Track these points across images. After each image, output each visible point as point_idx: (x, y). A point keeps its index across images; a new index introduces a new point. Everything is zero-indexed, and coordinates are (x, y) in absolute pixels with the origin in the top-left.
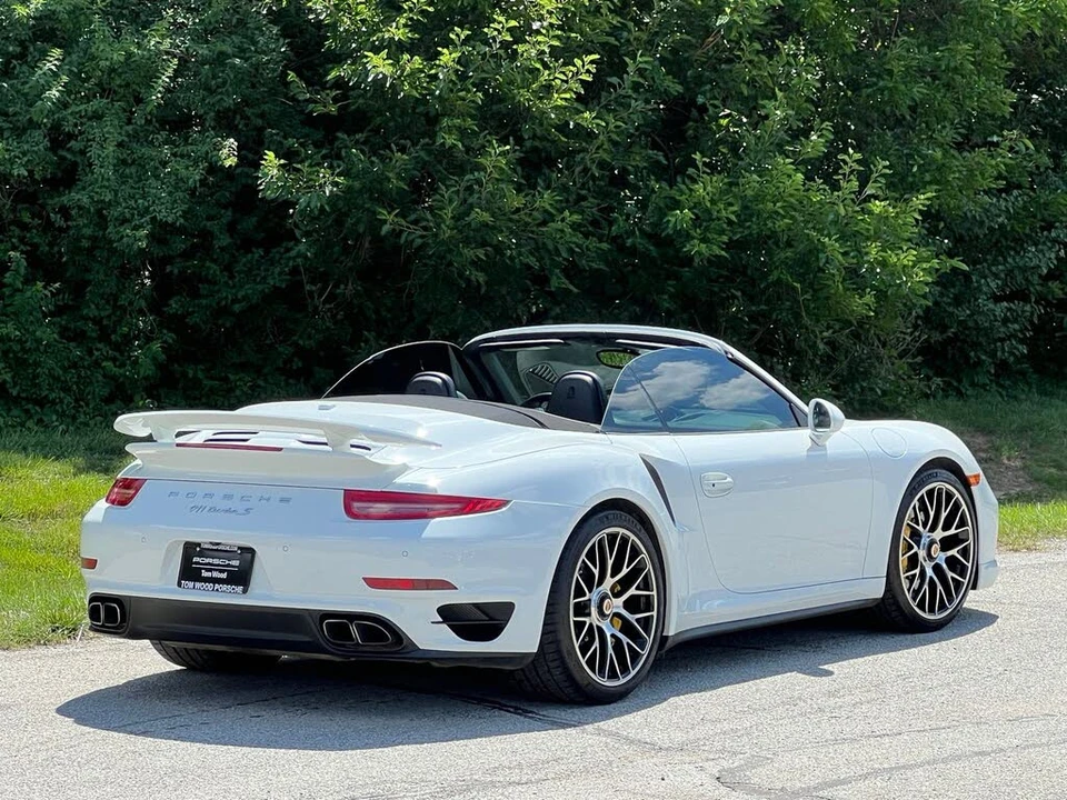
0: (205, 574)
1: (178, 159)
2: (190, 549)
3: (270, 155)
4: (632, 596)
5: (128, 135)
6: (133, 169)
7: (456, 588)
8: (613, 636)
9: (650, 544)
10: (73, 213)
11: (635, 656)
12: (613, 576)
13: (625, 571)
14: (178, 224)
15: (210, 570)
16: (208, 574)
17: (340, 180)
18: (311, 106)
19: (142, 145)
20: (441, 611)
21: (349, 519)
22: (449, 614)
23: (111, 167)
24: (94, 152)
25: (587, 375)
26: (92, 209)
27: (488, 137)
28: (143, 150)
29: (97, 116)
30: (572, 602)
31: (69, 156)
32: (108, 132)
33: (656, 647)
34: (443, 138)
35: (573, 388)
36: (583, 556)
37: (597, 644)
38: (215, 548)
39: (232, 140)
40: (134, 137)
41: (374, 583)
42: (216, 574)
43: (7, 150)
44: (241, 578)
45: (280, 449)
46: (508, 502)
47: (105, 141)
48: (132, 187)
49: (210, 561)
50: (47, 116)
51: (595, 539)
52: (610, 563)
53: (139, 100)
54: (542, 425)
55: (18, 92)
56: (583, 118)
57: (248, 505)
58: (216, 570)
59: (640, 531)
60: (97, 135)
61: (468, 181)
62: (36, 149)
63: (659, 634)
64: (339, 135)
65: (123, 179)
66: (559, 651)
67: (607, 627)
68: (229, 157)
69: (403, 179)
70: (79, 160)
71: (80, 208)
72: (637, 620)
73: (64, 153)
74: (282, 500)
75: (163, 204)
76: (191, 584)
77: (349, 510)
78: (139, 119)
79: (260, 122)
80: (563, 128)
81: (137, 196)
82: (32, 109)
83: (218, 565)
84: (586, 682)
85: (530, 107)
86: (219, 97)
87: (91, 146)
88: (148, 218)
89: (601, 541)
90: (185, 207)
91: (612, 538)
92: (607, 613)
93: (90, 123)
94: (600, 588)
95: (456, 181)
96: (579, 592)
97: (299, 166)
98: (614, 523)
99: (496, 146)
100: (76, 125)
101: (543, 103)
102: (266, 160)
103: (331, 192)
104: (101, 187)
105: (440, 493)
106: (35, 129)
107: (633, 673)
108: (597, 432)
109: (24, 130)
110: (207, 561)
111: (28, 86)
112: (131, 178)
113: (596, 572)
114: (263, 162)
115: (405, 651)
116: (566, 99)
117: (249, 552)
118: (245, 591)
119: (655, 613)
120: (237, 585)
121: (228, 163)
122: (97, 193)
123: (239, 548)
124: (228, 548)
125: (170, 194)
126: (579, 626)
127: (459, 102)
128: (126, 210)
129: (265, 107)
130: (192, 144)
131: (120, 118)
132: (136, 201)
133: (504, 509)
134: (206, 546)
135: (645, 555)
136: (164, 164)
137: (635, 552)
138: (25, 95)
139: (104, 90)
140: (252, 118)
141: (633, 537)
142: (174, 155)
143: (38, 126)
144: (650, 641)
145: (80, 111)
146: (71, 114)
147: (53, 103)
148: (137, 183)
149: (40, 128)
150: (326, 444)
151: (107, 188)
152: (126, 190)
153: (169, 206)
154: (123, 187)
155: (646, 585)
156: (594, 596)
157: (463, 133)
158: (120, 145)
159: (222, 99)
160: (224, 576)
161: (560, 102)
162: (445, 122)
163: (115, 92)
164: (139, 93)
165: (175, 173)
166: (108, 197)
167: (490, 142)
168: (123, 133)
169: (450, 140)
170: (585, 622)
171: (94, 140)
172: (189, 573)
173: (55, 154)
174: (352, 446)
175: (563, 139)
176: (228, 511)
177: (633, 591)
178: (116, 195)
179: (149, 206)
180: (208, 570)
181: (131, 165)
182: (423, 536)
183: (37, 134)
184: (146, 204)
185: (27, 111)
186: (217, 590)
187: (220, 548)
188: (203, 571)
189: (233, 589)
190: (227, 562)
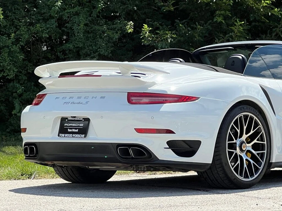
0: (69, 130)
1: (110, 30)
2: (64, 120)
3: (146, 26)
4: (255, 143)
5: (90, 22)
6: (91, 35)
7: (175, 133)
8: (246, 160)
9: (263, 122)
10: (67, 52)
11: (257, 170)
12: (246, 134)
13: (252, 132)
14: (109, 56)
15: (71, 129)
16: (71, 130)
17: (174, 36)
18: (163, 8)
19: (95, 25)
20: (169, 143)
21: (129, 104)
22: (172, 145)
23: (82, 33)
24: (75, 27)
25: (240, 57)
26: (74, 50)
27: (236, 19)
28: (95, 27)
29: (77, 14)
30: (227, 142)
31: (66, 30)
32: (82, 20)
33: (266, 166)
34: (217, 19)
35: (234, 61)
36: (232, 123)
37: (239, 162)
38: (73, 119)
39: (131, 22)
40: (92, 22)
41: (139, 131)
42: (74, 130)
43: (41, 27)
44: (84, 131)
45: (100, 76)
46: (199, 98)
47: (80, 23)
48: (91, 42)
49: (71, 125)
50: (57, 14)
51: (238, 116)
52: (245, 128)
53: (94, 7)
54: (217, 71)
55: (46, 5)
56: (275, 11)
57: (87, 100)
58: (74, 128)
59: (259, 115)
60: (77, 21)
61: (227, 37)
62: (52, 26)
63: (267, 161)
64: (176, 21)
65: (87, 38)
66: (221, 163)
67: (244, 155)
68: (130, 28)
69: (201, 36)
70: (70, 31)
71: (70, 50)
72: (258, 154)
73: (63, 29)
74: (101, 97)
75: (103, 48)
76: (63, 135)
77: (130, 101)
78: (94, 15)
79: (143, 16)
80: (266, 16)
81: (93, 45)
82: (51, 11)
83: (75, 126)
84: (233, 178)
85: (253, 7)
86: (127, 5)
87: (74, 25)
88: (97, 53)
89: (240, 118)
90: (112, 49)
91: (246, 117)
92: (244, 149)
93: (74, 17)
94: (241, 139)
95: (222, 37)
96: (231, 139)
97: (158, 32)
98: (246, 110)
99: (238, 22)
100: (68, 17)
101: (258, 5)
102: (144, 28)
103: (171, 41)
104: (78, 42)
105: (169, 93)
106: (52, 19)
107: (256, 176)
108: (242, 76)
109: (48, 20)
110: (70, 125)
111: (49, 2)
112: (91, 38)
113: (239, 131)
114: (143, 29)
115: (152, 160)
116: (267, 3)
117: (88, 120)
118: (85, 137)
119: (265, 151)
120: (82, 134)
121: (129, 31)
122: (76, 44)
123: (83, 119)
124: (79, 119)
125: (106, 44)
126: (231, 154)
127: (223, 5)
128: (88, 51)
129: (146, 10)
130: (115, 24)
131: (86, 15)
132: (92, 47)
133: (196, 101)
134: (70, 119)
135: (261, 126)
136: (104, 32)
137: (256, 124)
138: (48, 6)
139: (80, 4)
140: (141, 14)
141: (255, 118)
142: (108, 29)
143: (53, 18)
144: (263, 163)
145: (70, 12)
146: (67, 13)
147: (58, 7)
148: (93, 40)
149: (54, 18)
150: (120, 73)
151: (80, 42)
152: (89, 43)
153: (106, 49)
154: (87, 42)
155: (262, 139)
156: (238, 141)
157: (226, 18)
158: (86, 25)
159: (128, 6)
160: (77, 131)
161: (265, 5)
162: (217, 12)
163: (85, 4)
164: (94, 4)
165: (108, 36)
166: (81, 45)
167: (236, 21)
168: (88, 20)
169: (220, 19)
170: (233, 152)
171: (75, 23)
172: (63, 130)
173: (60, 29)
174: (131, 73)
175: (267, 21)
176: (79, 103)
177: (255, 141)
178: (84, 45)
179: (98, 49)
180: (70, 129)
181: (90, 33)
182: (160, 111)
183: (53, 21)
184: (96, 48)
185: (49, 12)
186: (74, 137)
187: (76, 119)
188: (68, 129)
189: (81, 136)
190: (78, 125)
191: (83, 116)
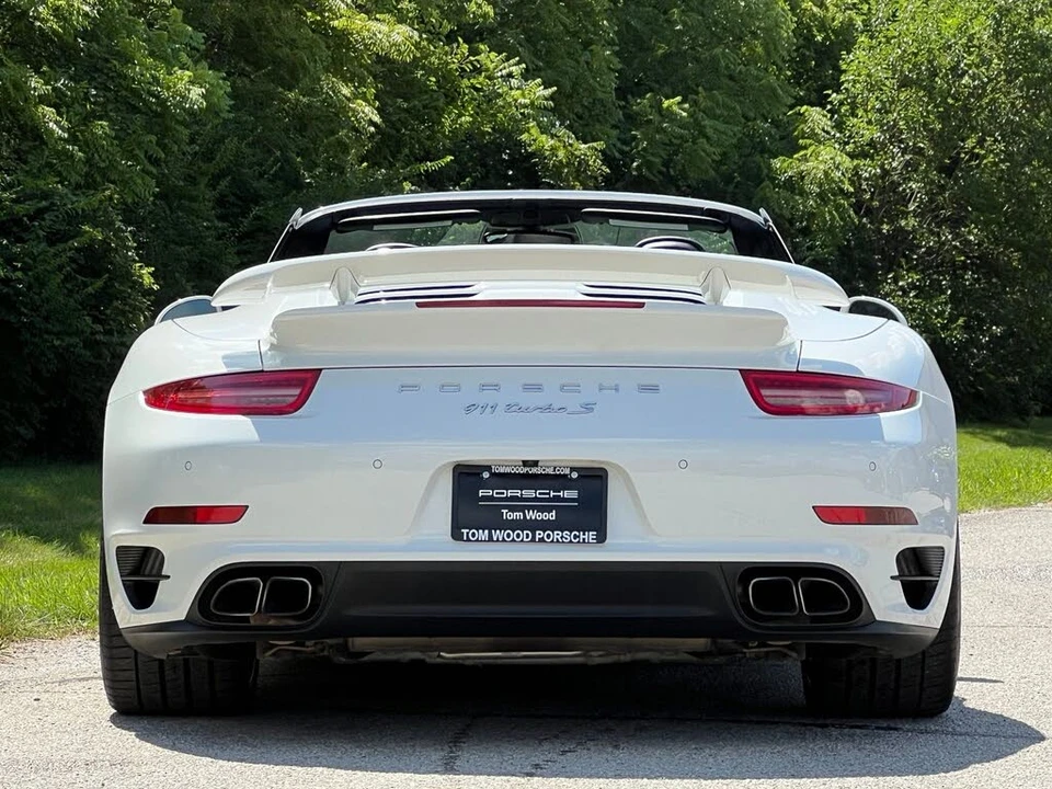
7: (916, 523)
15: (519, 509)
16: (518, 516)
21: (765, 415)
38: (520, 471)
41: (830, 515)
42: (533, 515)
49: (516, 493)
58: (533, 508)
76: (483, 534)
77: (762, 402)
83: (536, 499)
110: (509, 493)
115: (860, 624)
117: (595, 474)
118: (600, 540)
123: (574, 469)
124: (550, 472)
134: (505, 469)
172: (474, 516)
186: (541, 540)
187: (534, 470)
188: (505, 511)
189: (575, 537)
190: (552, 494)
191: (573, 461)
